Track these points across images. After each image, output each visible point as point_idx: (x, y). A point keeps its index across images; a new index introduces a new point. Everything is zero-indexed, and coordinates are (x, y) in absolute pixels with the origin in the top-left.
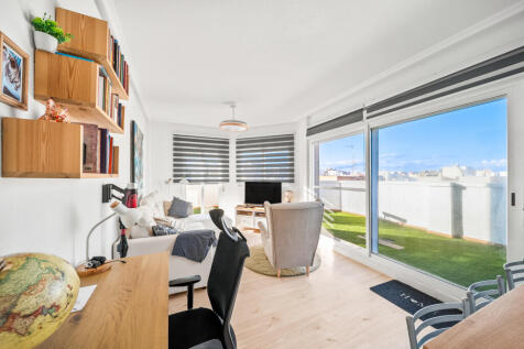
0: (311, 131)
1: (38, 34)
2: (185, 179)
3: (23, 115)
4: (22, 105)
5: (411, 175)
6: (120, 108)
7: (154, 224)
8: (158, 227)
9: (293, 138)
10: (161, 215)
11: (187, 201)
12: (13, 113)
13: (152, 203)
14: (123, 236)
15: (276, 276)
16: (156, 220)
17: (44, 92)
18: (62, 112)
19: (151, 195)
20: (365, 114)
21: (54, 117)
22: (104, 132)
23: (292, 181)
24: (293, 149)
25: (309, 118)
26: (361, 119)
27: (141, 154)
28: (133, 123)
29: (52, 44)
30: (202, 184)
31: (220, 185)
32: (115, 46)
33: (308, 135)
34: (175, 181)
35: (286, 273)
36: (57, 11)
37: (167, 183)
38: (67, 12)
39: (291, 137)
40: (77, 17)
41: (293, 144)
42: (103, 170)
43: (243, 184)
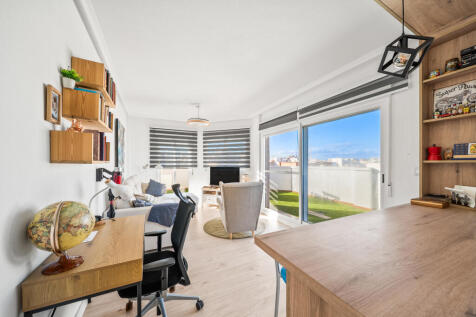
0: (263, 126)
1: (65, 79)
2: (159, 165)
3: (58, 128)
4: (58, 122)
5: (362, 162)
6: (110, 115)
7: (134, 199)
8: (137, 201)
9: (248, 132)
10: (139, 192)
11: (162, 182)
12: (54, 127)
13: (132, 183)
14: (111, 206)
15: (228, 238)
16: (136, 196)
17: (68, 112)
18: (81, 126)
19: (131, 177)
20: (298, 115)
21: (76, 129)
22: (102, 134)
23: (249, 167)
24: (248, 140)
25: (261, 115)
26: (295, 119)
27: (123, 145)
28: (117, 120)
29: (72, 84)
30: (175, 170)
31: (190, 169)
32: (108, 75)
33: (260, 129)
34: (151, 166)
35: (236, 236)
36: (73, 59)
37: (144, 168)
38: (79, 59)
39: (247, 131)
40: (84, 62)
41: (249, 136)
42: (101, 159)
43: (209, 169)
